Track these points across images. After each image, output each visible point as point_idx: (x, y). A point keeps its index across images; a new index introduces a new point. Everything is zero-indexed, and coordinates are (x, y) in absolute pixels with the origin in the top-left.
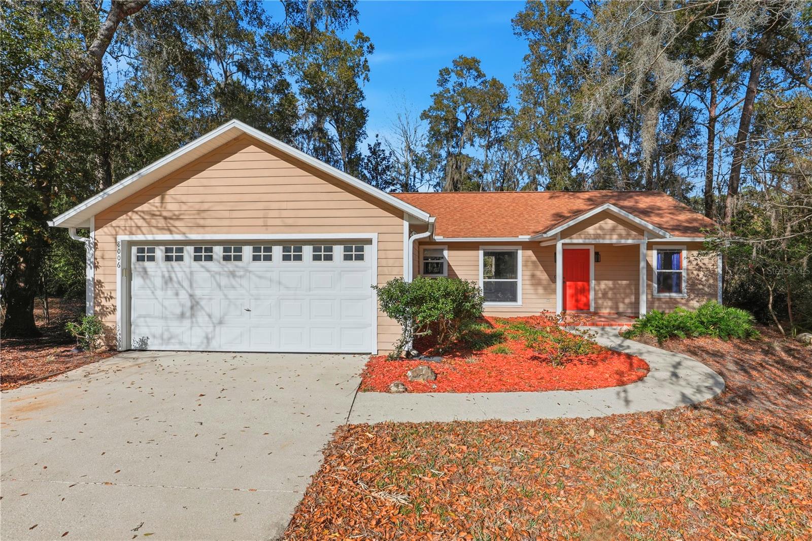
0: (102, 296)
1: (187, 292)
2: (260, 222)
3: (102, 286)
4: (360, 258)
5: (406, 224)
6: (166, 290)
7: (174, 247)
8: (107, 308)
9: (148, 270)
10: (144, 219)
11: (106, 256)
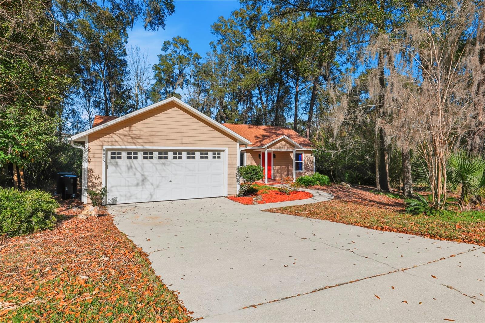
0: (93, 177)
1: (140, 173)
2: (180, 141)
3: (93, 172)
4: (219, 157)
5: (238, 144)
6: (128, 172)
7: (132, 152)
8: (96, 183)
9: (119, 163)
10: (120, 138)
11: (96, 156)
